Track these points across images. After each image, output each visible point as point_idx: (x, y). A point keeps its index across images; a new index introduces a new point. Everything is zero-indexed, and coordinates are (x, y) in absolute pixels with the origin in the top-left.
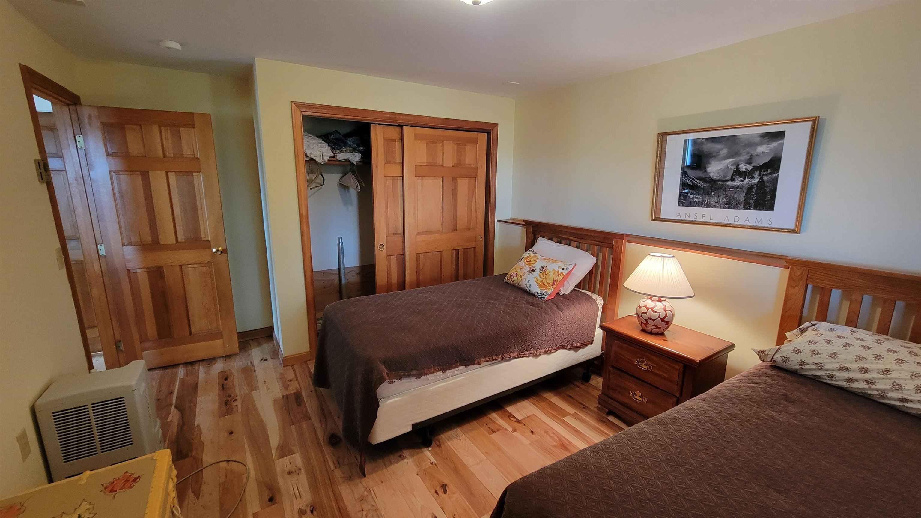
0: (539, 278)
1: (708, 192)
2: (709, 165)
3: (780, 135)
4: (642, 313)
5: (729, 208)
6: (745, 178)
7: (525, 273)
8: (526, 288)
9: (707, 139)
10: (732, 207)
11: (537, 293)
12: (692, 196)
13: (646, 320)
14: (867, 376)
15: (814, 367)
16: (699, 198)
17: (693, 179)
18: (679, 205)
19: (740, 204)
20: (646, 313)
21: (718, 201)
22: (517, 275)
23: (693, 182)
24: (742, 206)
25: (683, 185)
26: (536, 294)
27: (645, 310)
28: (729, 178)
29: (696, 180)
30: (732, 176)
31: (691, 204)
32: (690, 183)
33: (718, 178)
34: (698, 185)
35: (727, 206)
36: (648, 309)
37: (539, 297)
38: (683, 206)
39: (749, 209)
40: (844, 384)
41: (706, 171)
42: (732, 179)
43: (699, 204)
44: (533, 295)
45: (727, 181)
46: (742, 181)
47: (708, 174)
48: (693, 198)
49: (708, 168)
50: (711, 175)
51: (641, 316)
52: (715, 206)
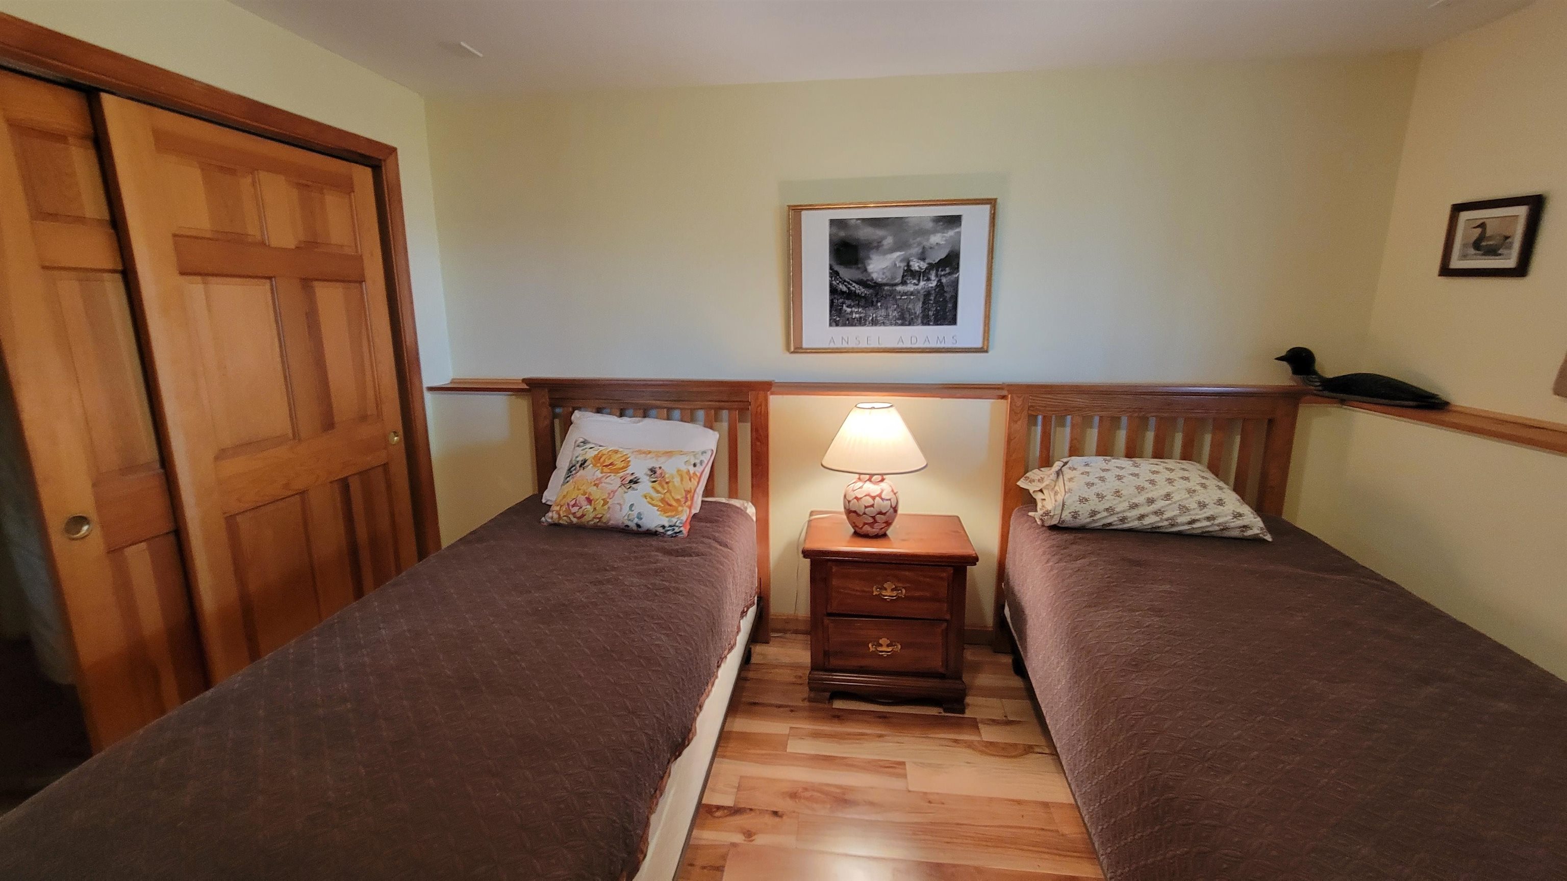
0: (654, 495)
1: (872, 302)
2: (870, 261)
3: (955, 221)
4: (866, 507)
5: (902, 325)
6: (919, 280)
7: (614, 492)
8: (629, 523)
9: (863, 220)
10: (907, 323)
11: (664, 527)
12: (849, 310)
13: (873, 517)
14: (1154, 507)
15: (1105, 514)
16: (860, 313)
17: (848, 283)
18: (831, 325)
19: (917, 317)
20: (872, 506)
21: (887, 315)
22: (589, 501)
23: (849, 288)
24: (919, 321)
25: (833, 291)
26: (661, 530)
27: (869, 501)
28: (898, 280)
29: (854, 284)
30: (903, 276)
31: (850, 322)
32: (845, 289)
33: (884, 281)
34: (857, 292)
35: (900, 322)
36: (874, 498)
37: (669, 533)
38: (837, 325)
39: (929, 325)
40: (1135, 524)
41: (866, 270)
42: (904, 283)
43: (861, 322)
44: (652, 534)
45: (896, 285)
46: (917, 285)
47: (869, 275)
48: (852, 312)
49: (869, 264)
50: (875, 276)
51: (865, 513)
52: (883, 323)
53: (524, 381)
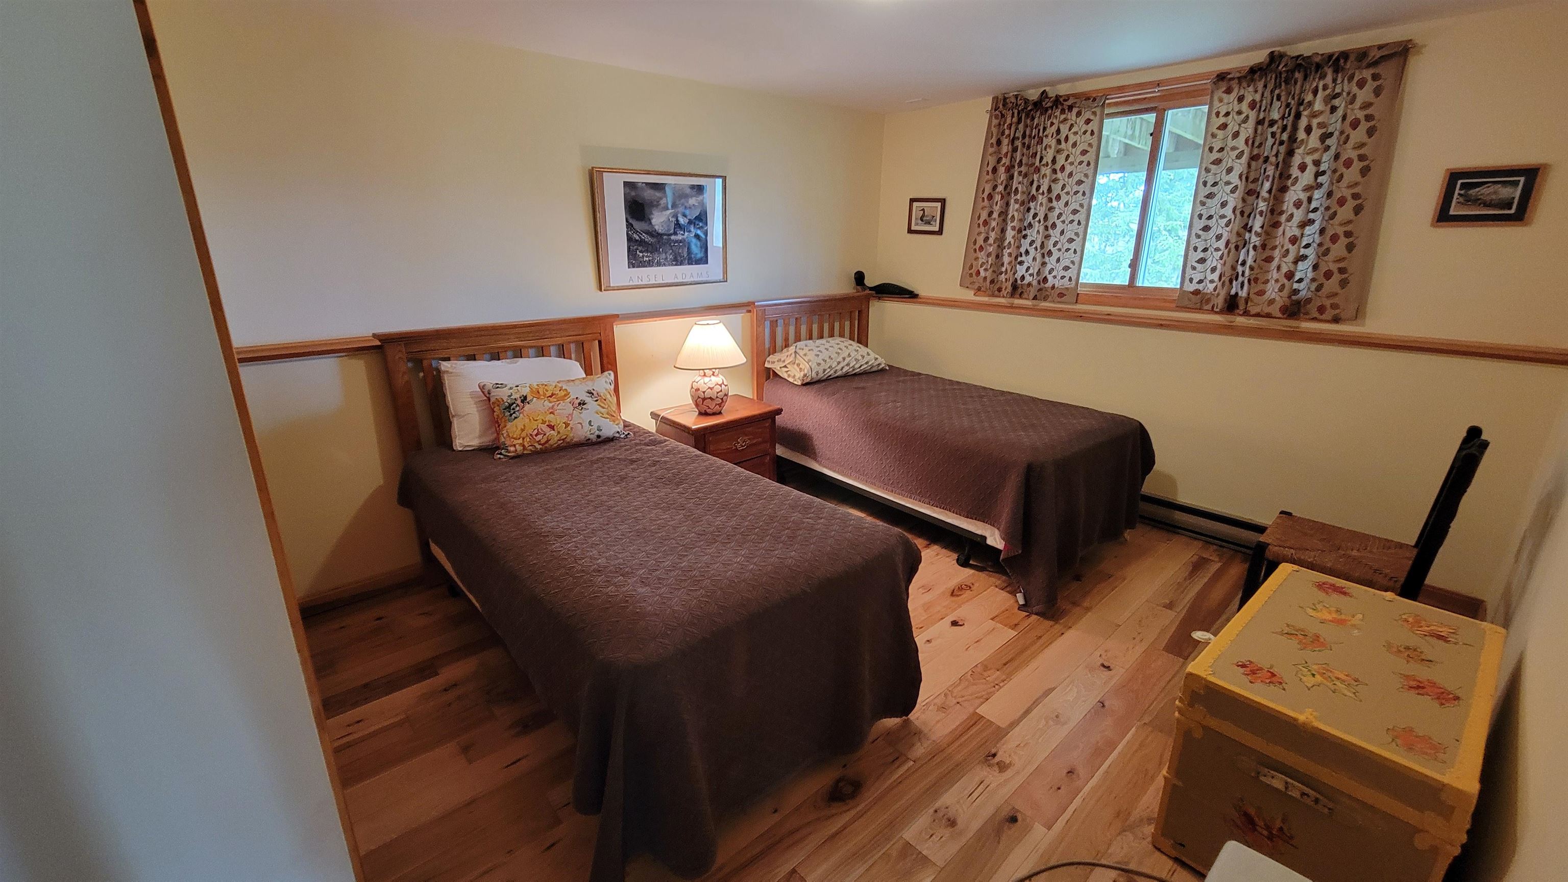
0: (603, 410)
1: (657, 248)
2: (652, 216)
3: (700, 189)
4: (718, 393)
5: (676, 265)
6: (684, 232)
7: (571, 415)
8: (592, 437)
9: (647, 184)
10: (679, 263)
11: (618, 432)
12: (641, 254)
13: (722, 399)
14: (846, 362)
15: (829, 370)
16: (649, 257)
17: (640, 233)
18: (629, 267)
19: (685, 259)
20: (721, 391)
21: (667, 258)
22: (552, 427)
23: (640, 237)
24: (686, 261)
25: (630, 239)
26: (617, 435)
27: (718, 388)
28: (672, 231)
29: (644, 234)
30: (675, 228)
31: (642, 264)
32: (637, 238)
33: (663, 232)
34: (646, 240)
35: (674, 263)
36: (721, 385)
37: (622, 436)
38: (634, 267)
39: (692, 264)
40: (839, 373)
41: (651, 223)
42: (675, 233)
43: (649, 264)
44: (610, 440)
45: (671, 235)
46: (683, 235)
47: (653, 226)
48: (643, 256)
49: (652, 219)
50: (657, 228)
51: (717, 397)
52: (664, 264)
53: (375, 336)
